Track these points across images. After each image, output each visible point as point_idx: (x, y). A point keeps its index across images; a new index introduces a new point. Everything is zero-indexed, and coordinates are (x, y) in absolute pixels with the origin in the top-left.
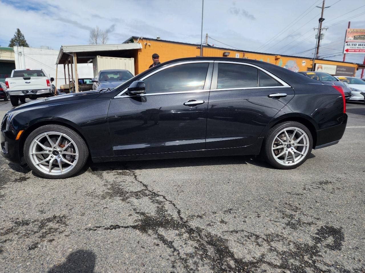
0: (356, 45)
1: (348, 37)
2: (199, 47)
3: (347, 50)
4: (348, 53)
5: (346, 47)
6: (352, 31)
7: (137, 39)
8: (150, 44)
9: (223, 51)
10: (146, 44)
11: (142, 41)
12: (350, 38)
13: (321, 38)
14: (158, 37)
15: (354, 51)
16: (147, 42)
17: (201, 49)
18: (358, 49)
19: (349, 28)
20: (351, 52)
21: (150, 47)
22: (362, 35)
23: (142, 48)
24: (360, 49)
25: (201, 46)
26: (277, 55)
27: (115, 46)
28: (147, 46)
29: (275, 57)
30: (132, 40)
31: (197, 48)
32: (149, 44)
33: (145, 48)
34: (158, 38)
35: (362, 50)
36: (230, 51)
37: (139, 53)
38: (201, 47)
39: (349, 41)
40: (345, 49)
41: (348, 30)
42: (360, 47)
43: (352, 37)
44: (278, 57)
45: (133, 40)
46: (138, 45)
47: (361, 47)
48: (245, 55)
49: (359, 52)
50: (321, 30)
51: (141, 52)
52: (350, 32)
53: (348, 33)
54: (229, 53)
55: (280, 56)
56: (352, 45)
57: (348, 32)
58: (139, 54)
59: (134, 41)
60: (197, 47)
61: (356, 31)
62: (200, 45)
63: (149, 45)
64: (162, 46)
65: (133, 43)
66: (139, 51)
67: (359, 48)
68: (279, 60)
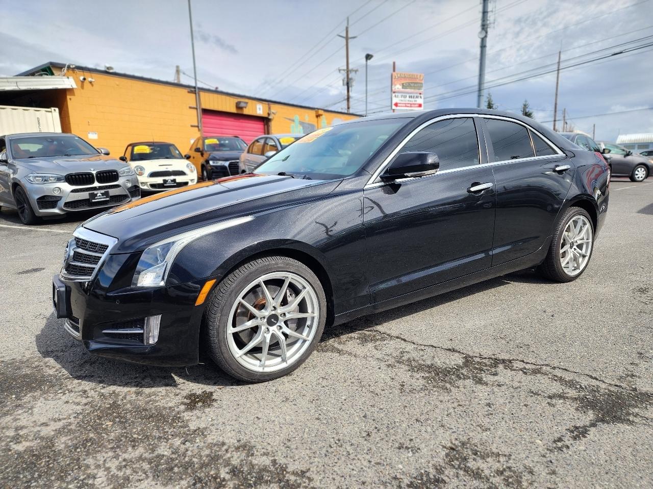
0: (406, 96)
1: (395, 85)
2: (193, 89)
3: (396, 105)
4: (398, 108)
5: (395, 100)
6: (399, 76)
7: (61, 68)
8: (93, 80)
9: (236, 100)
10: (84, 79)
11: (74, 73)
12: (398, 87)
13: (350, 85)
14: (108, 65)
15: (404, 105)
16: (84, 75)
17: (197, 94)
18: (408, 102)
19: (394, 71)
20: (401, 106)
21: (92, 85)
22: (411, 83)
23: (75, 86)
24: (411, 103)
25: (197, 88)
26: (318, 109)
27: (11, 82)
28: (86, 84)
29: (315, 112)
30: (48, 70)
31: (189, 92)
32: (90, 79)
33: (82, 87)
34: (108, 68)
35: (413, 104)
36: (246, 100)
37: (68, 97)
38: (197, 90)
39: (397, 90)
40: (394, 102)
41: (394, 73)
42: (410, 99)
43: (400, 85)
44: (321, 112)
45: (52, 69)
46: (64, 80)
47: (412, 99)
48: (271, 108)
49: (411, 107)
50: (349, 73)
51: (74, 94)
52: (397, 77)
53: (395, 78)
54: (247, 103)
55: (323, 111)
56: (402, 97)
57: (393, 77)
58: (68, 100)
59: (54, 72)
60: (189, 90)
61: (403, 76)
62: (195, 88)
63: (91, 82)
64: (118, 85)
65: (53, 77)
66: (68, 93)
67: (411, 101)
68: (321, 117)
